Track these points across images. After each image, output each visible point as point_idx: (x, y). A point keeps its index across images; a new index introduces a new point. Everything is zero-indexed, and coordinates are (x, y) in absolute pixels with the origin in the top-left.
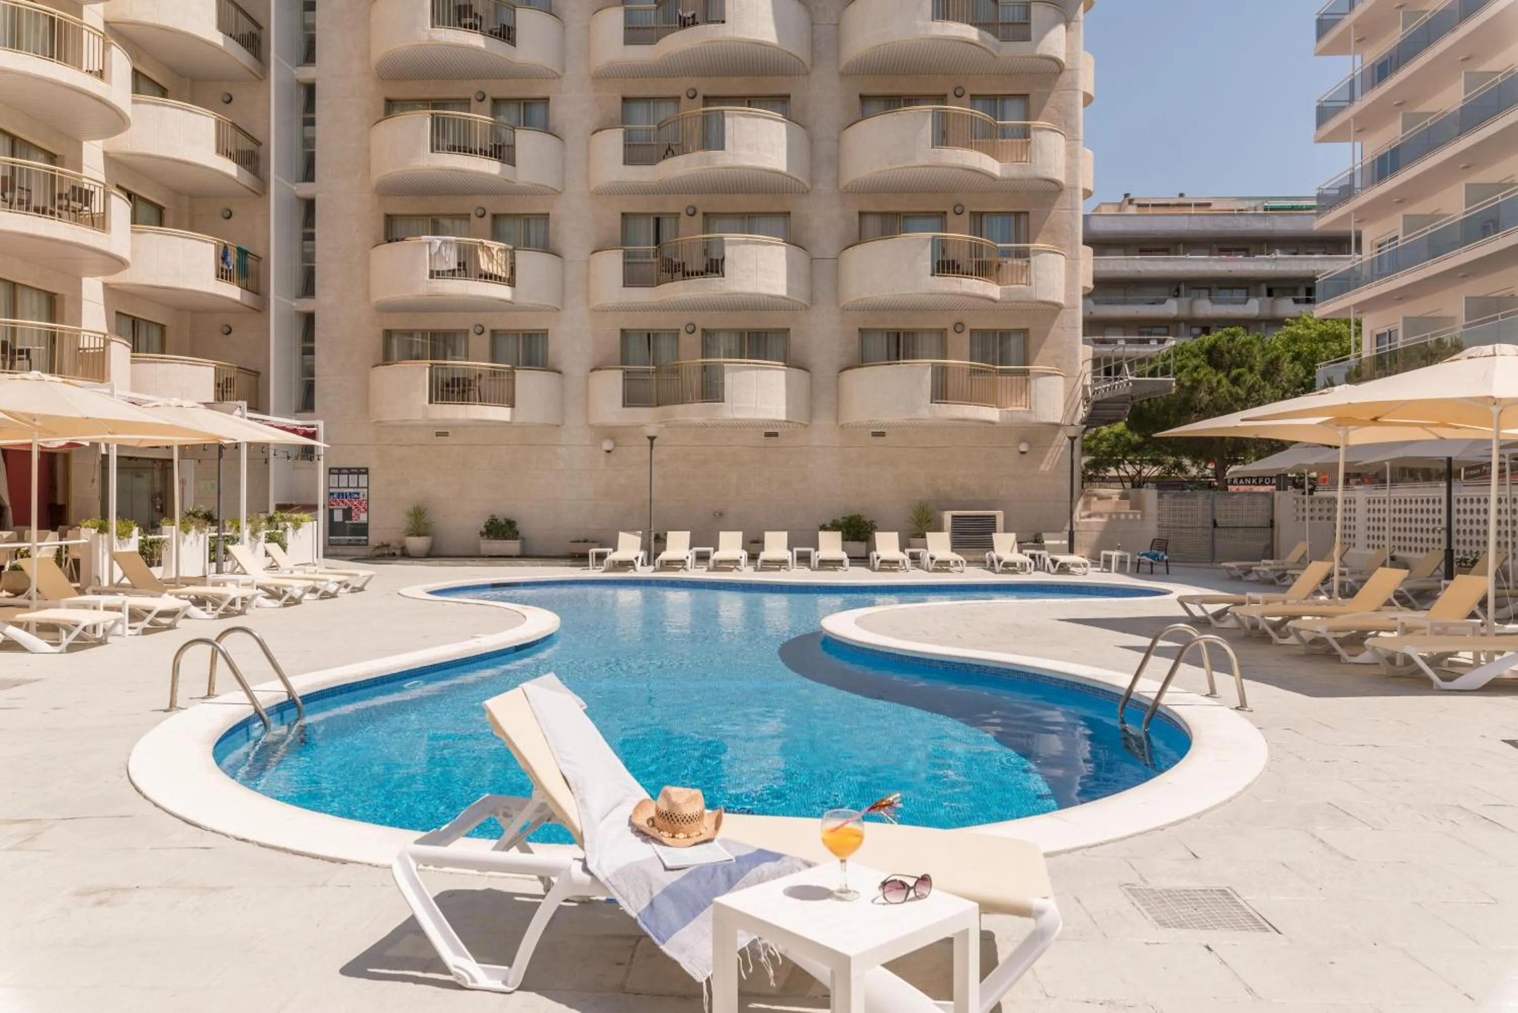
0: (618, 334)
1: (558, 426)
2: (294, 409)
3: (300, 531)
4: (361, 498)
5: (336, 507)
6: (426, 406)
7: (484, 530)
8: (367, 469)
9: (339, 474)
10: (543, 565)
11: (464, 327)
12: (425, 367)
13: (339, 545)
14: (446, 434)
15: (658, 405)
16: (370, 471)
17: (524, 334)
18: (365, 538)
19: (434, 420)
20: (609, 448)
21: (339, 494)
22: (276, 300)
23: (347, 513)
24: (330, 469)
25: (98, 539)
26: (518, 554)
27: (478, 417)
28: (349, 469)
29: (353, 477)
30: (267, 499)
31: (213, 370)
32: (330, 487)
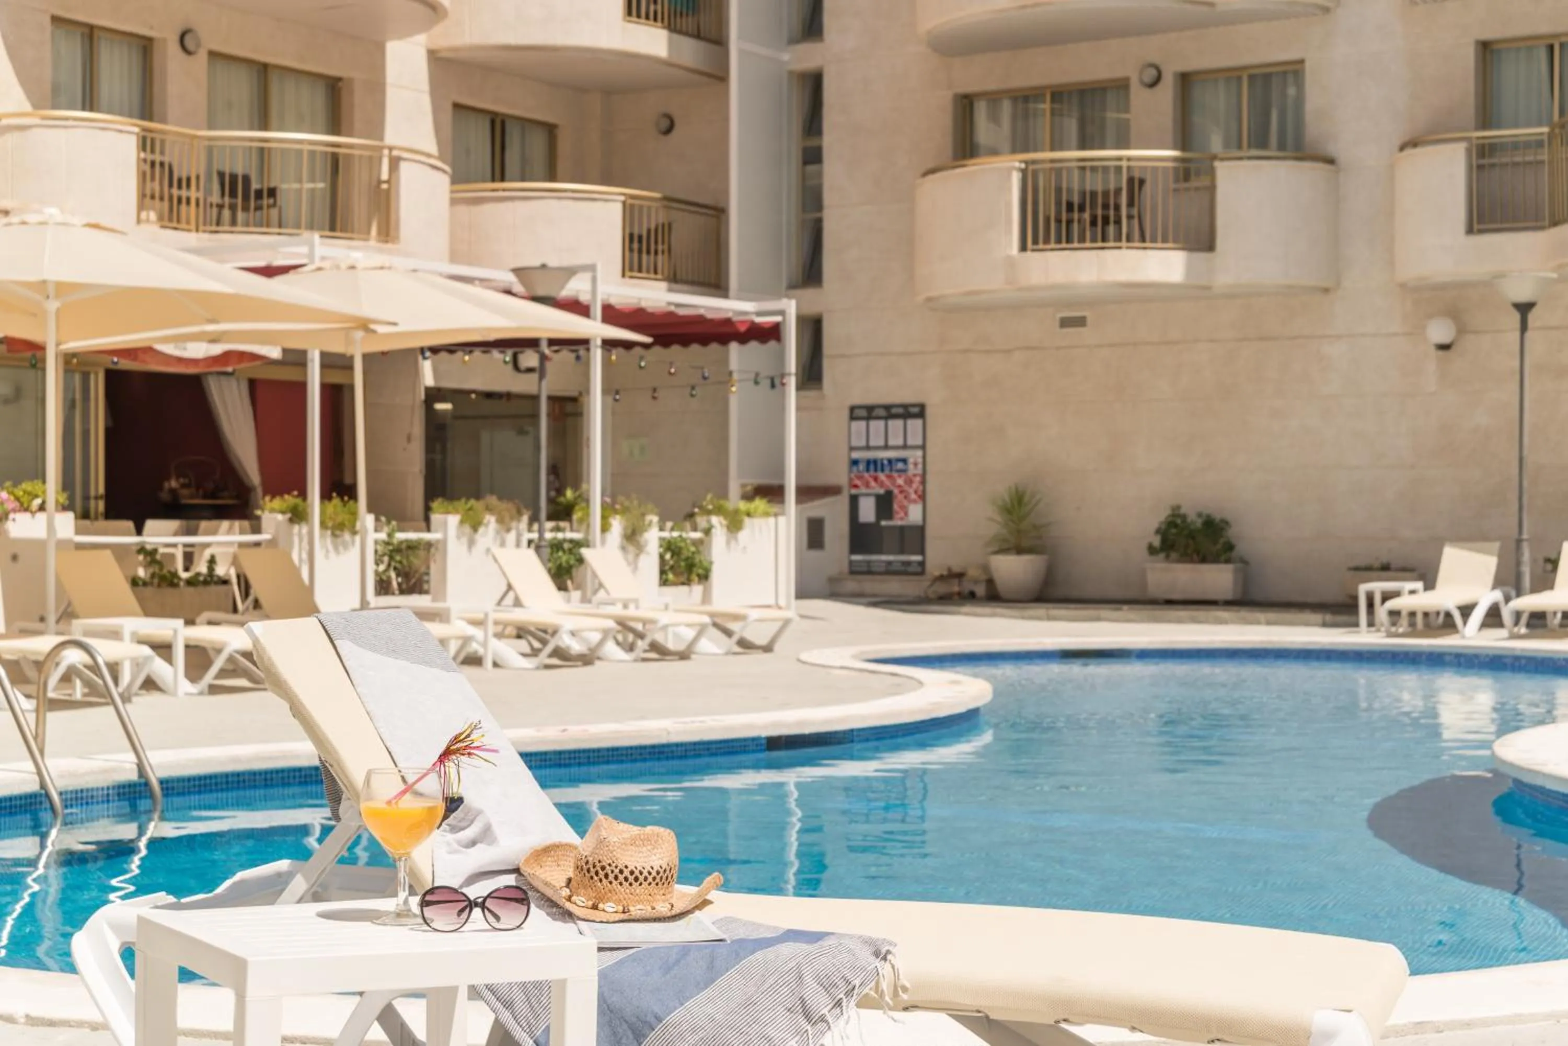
0: (1468, 57)
1: (1326, 290)
2: (784, 284)
3: (743, 535)
4: (911, 470)
5: (863, 490)
6: (1009, 258)
7: (1157, 541)
8: (922, 407)
9: (868, 418)
10: (1269, 623)
11: (1118, 73)
12: (1009, 170)
13: (869, 572)
14: (1080, 322)
15: (1555, 223)
16: (929, 412)
17: (1252, 78)
18: (918, 558)
19: (1030, 289)
20: (1445, 339)
21: (868, 462)
22: (741, 52)
23: (885, 504)
24: (852, 409)
25: (291, 535)
26: (1229, 596)
27: (1123, 276)
28: (887, 408)
29: (896, 425)
30: (725, 473)
31: (619, 207)
32: (852, 449)
